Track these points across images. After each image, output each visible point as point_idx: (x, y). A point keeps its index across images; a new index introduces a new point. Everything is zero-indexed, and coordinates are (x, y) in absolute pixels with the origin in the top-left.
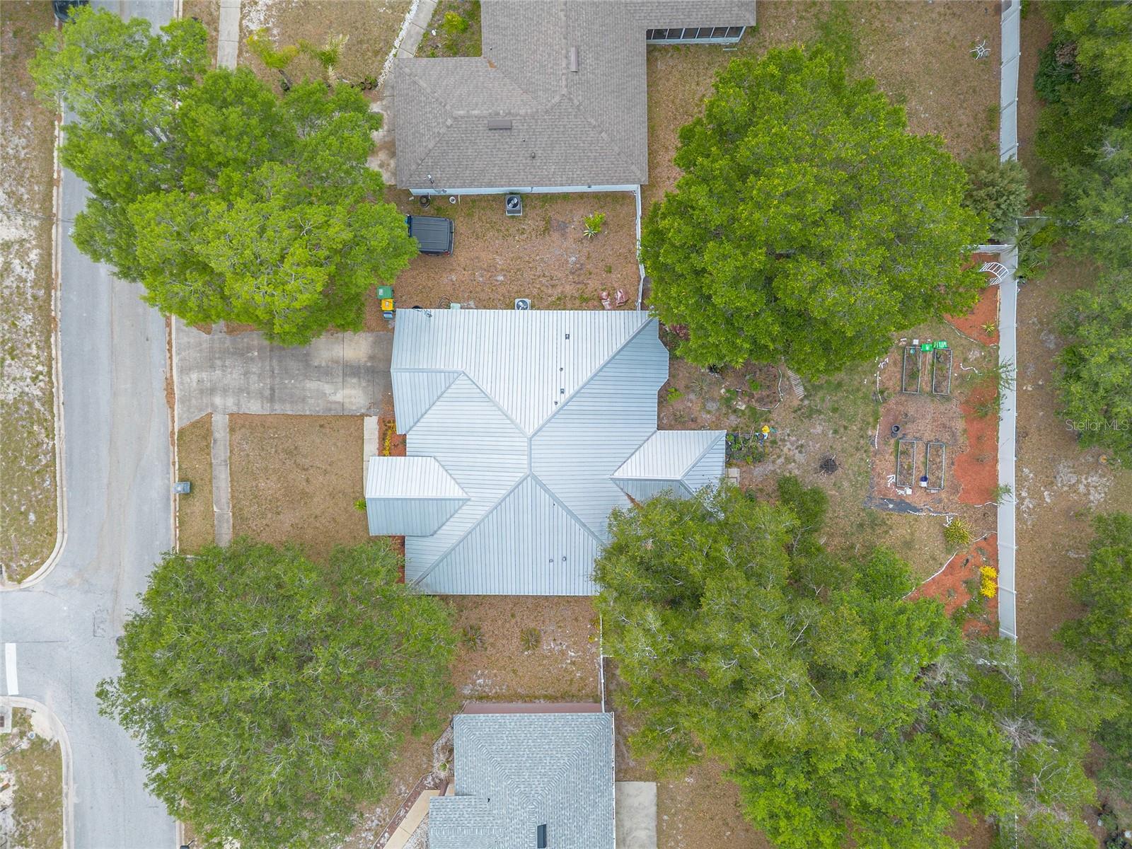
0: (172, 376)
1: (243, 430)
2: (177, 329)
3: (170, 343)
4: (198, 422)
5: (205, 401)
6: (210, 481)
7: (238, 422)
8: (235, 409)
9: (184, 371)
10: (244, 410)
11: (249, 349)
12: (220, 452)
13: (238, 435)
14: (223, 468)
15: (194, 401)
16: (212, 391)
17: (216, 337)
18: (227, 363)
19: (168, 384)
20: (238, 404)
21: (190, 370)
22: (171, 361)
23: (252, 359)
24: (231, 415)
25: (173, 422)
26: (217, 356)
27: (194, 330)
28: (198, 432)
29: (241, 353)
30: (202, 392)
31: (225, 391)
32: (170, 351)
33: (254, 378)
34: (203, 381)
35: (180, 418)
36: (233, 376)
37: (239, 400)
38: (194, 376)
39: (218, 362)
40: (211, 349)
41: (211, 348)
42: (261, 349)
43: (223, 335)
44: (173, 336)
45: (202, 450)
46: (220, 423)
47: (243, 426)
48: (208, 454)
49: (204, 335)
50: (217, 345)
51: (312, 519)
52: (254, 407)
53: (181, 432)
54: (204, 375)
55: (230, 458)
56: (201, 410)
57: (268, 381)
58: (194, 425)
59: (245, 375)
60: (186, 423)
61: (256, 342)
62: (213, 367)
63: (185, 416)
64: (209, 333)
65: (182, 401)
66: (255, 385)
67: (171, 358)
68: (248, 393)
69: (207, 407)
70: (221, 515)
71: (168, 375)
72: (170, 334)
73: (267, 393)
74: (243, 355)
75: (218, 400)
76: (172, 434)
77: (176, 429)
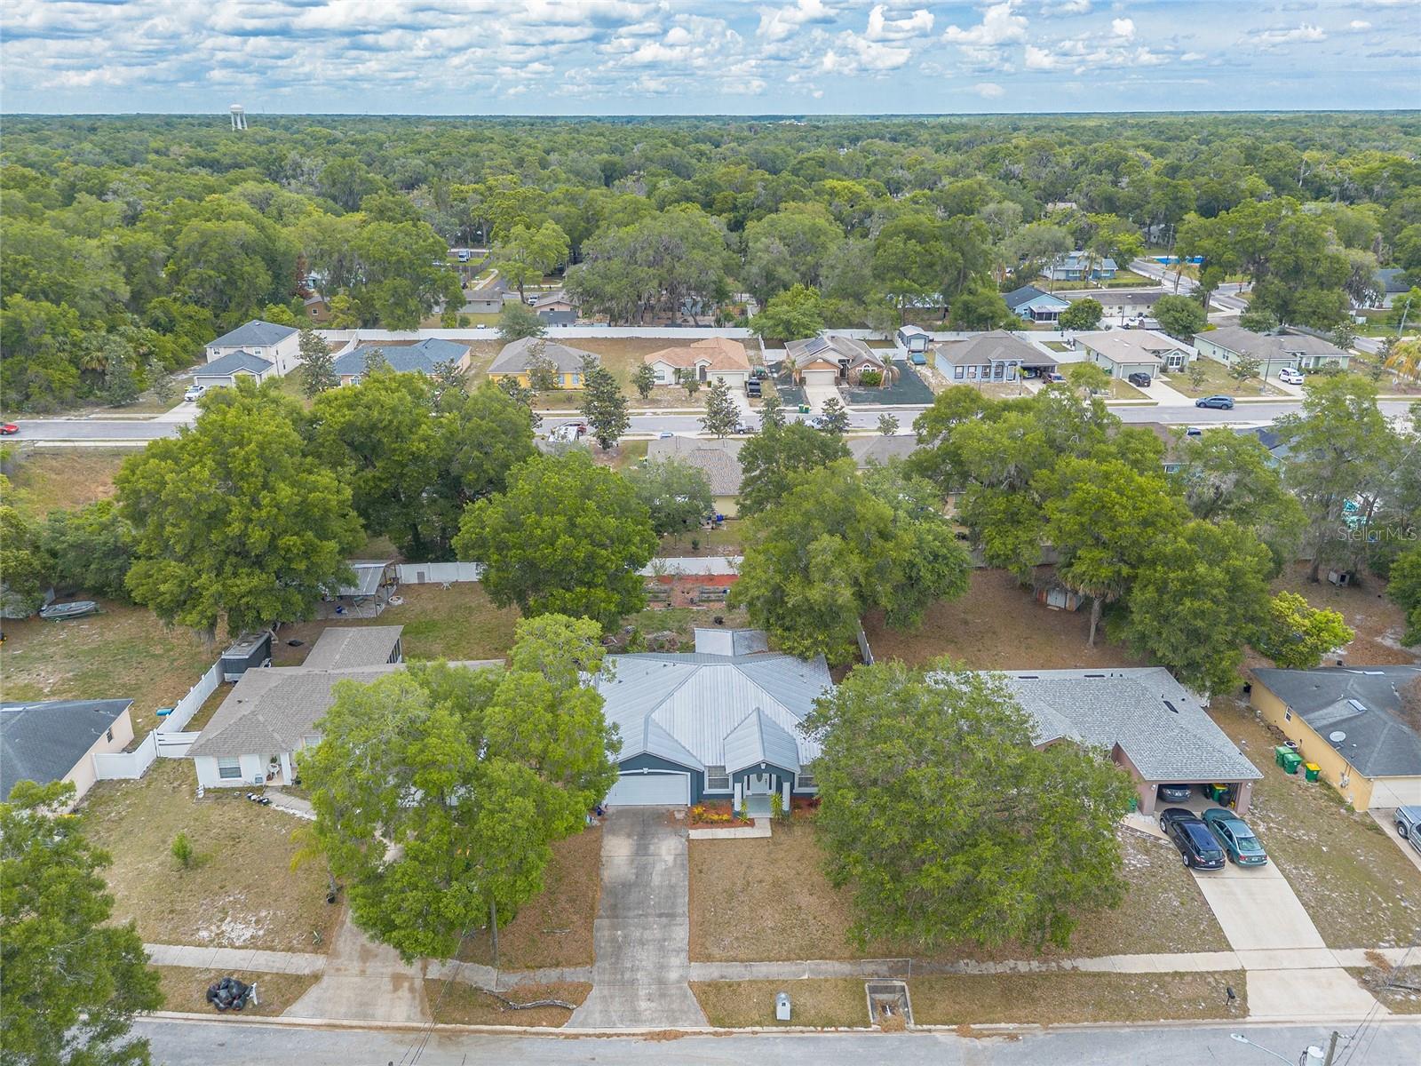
0: (642, 1034)
1: (708, 944)
2: (583, 1025)
3: (599, 1036)
4: (700, 1002)
5: (674, 992)
6: (772, 982)
7: (698, 953)
8: (684, 955)
9: (636, 1018)
10: (684, 944)
11: (614, 940)
12: (735, 972)
13: (716, 952)
14: (754, 969)
15: (674, 1006)
16: (661, 982)
17: (596, 978)
18: (629, 965)
19: (652, 1038)
20: (678, 951)
21: (635, 1011)
22: (623, 1034)
23: (625, 937)
24: (690, 959)
25: (701, 1033)
26: (619, 977)
27: (587, 1003)
28: (712, 998)
29: (618, 949)
30: (663, 996)
31: (662, 967)
32: (609, 1036)
33: (648, 935)
34: (650, 994)
35: (696, 1024)
36: (644, 959)
37: (674, 950)
38: (643, 1005)
39: (627, 976)
40: (612, 984)
41: (609, 983)
42: (614, 927)
43: (595, 968)
44: (591, 1031)
45: (734, 992)
46: (699, 972)
47: (703, 945)
48: (739, 985)
49: (595, 992)
50: (606, 977)
51: (802, 878)
52: (681, 933)
53: (713, 1021)
54: (642, 993)
55: (742, 961)
56: (685, 996)
57: (651, 919)
58: (704, 1005)
59: (643, 944)
60: (702, 1016)
61: (606, 933)
62: (633, 982)
63: (693, 1017)
64: (591, 986)
65: (674, 1021)
66: (657, 933)
67: (618, 1035)
68: (665, 940)
69: (681, 988)
70: (812, 971)
71: (641, 1038)
72: (589, 1035)
73: (664, 920)
74: (620, 947)
75: (673, 975)
76: (715, 1034)
77: (712, 1029)
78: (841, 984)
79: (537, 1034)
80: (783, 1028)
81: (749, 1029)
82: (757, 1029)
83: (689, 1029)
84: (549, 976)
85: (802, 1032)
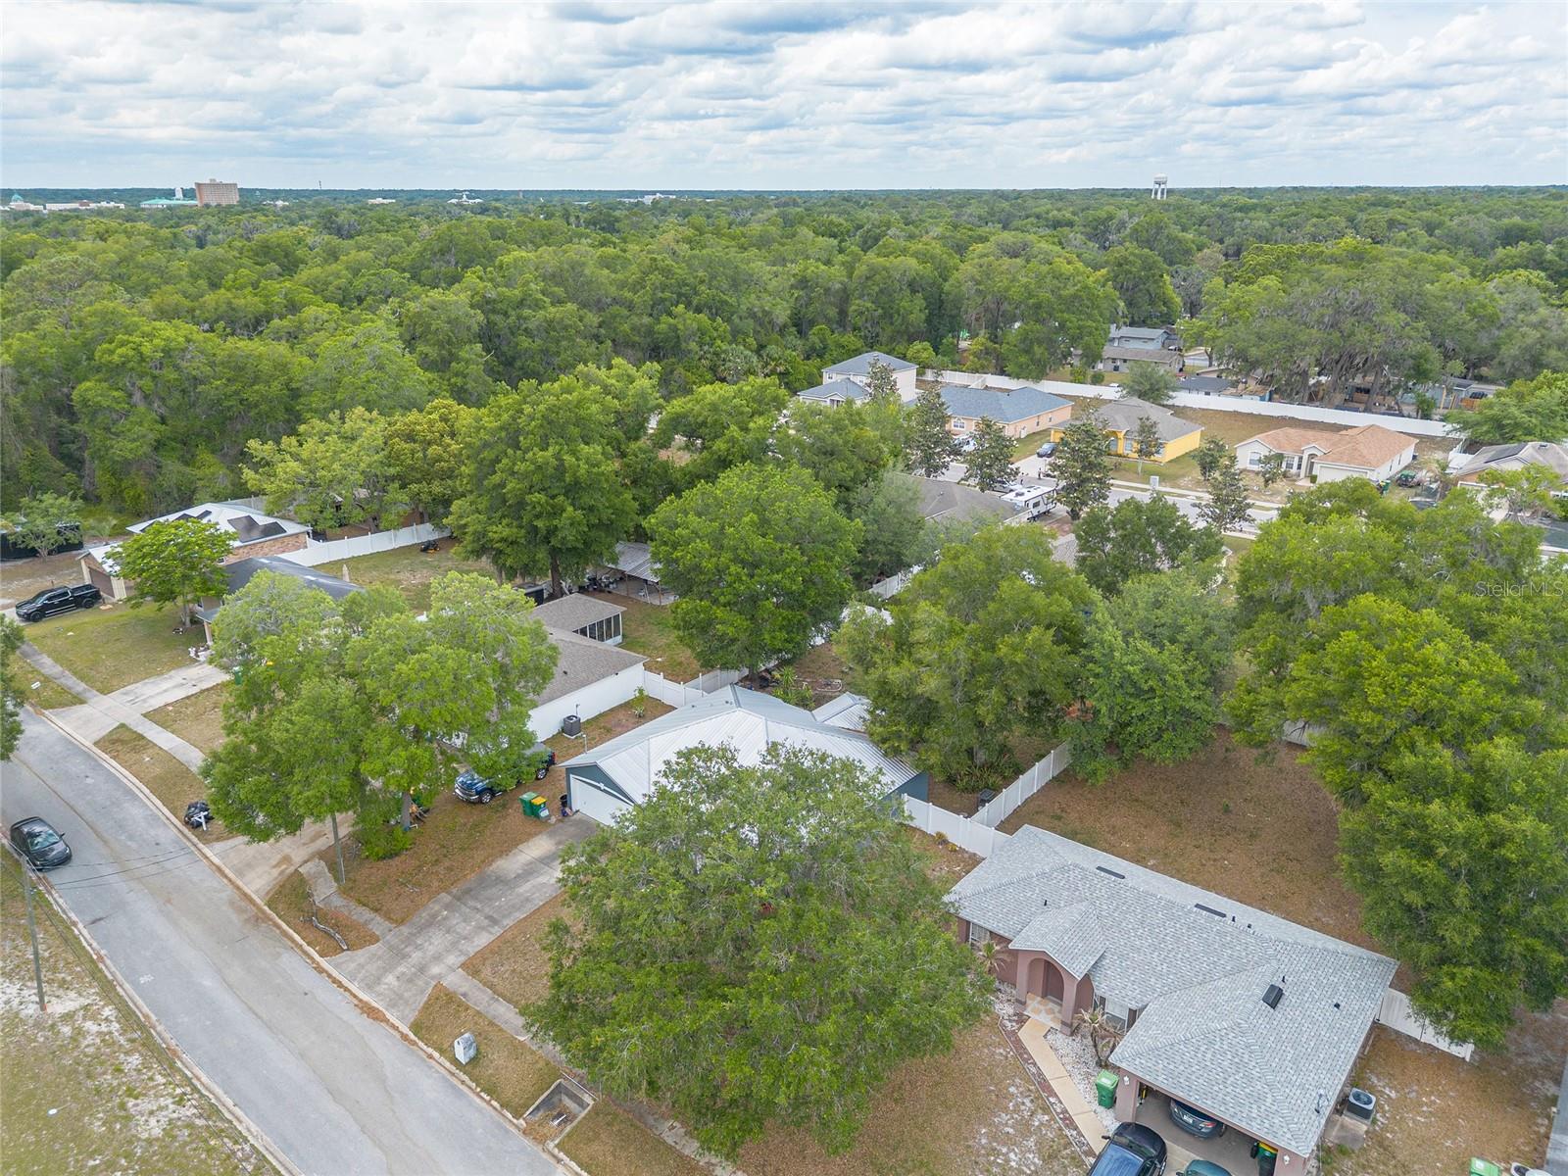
0: (361, 1000)
1: (488, 962)
2: (336, 967)
3: (335, 981)
4: (426, 1004)
5: (420, 983)
7: (472, 967)
8: (463, 959)
9: (372, 985)
10: (473, 951)
11: (434, 916)
12: (479, 997)
13: (486, 972)
14: (495, 1005)
15: (406, 994)
16: (422, 970)
17: (388, 937)
18: (419, 942)
19: (361, 1008)
20: (462, 953)
21: (379, 979)
22: (349, 991)
23: (445, 918)
24: (463, 966)
25: (396, 1028)
26: (402, 947)
27: (360, 952)
28: (436, 1007)
29: (429, 924)
30: (410, 981)
31: (437, 958)
32: (341, 986)
33: (460, 926)
34: (404, 974)
35: (402, 1019)
36: (436, 943)
37: (459, 950)
38: (390, 978)
39: (409, 949)
40: (392, 949)
41: (391, 947)
42: (447, 906)
43: (397, 929)
44: (336, 974)
45: (457, 1012)
46: (455, 980)
47: (485, 960)
48: (468, 1009)
49: (373, 948)
50: (394, 941)
52: (483, 940)
53: (415, 1025)
54: (401, 969)
55: (494, 992)
56: (422, 992)
57: (478, 916)
58: (426, 1007)
59: (448, 932)
60: (414, 1015)
61: (437, 907)
62: (405, 957)
63: (407, 1011)
64: (378, 941)
65: (392, 1005)
66: (467, 928)
67: (346, 989)
68: (465, 938)
69: (428, 984)
71: (356, 1002)
72: (330, 976)
73: (486, 923)
74: (431, 924)
75: (435, 970)
76: (405, 1037)
77: (405, 1030)
78: (541, 1064)
79: (305, 953)
80: (453, 1068)
81: (430, 1050)
82: (436, 1055)
83: (393, 1020)
84: (362, 914)
85: (463, 1082)
